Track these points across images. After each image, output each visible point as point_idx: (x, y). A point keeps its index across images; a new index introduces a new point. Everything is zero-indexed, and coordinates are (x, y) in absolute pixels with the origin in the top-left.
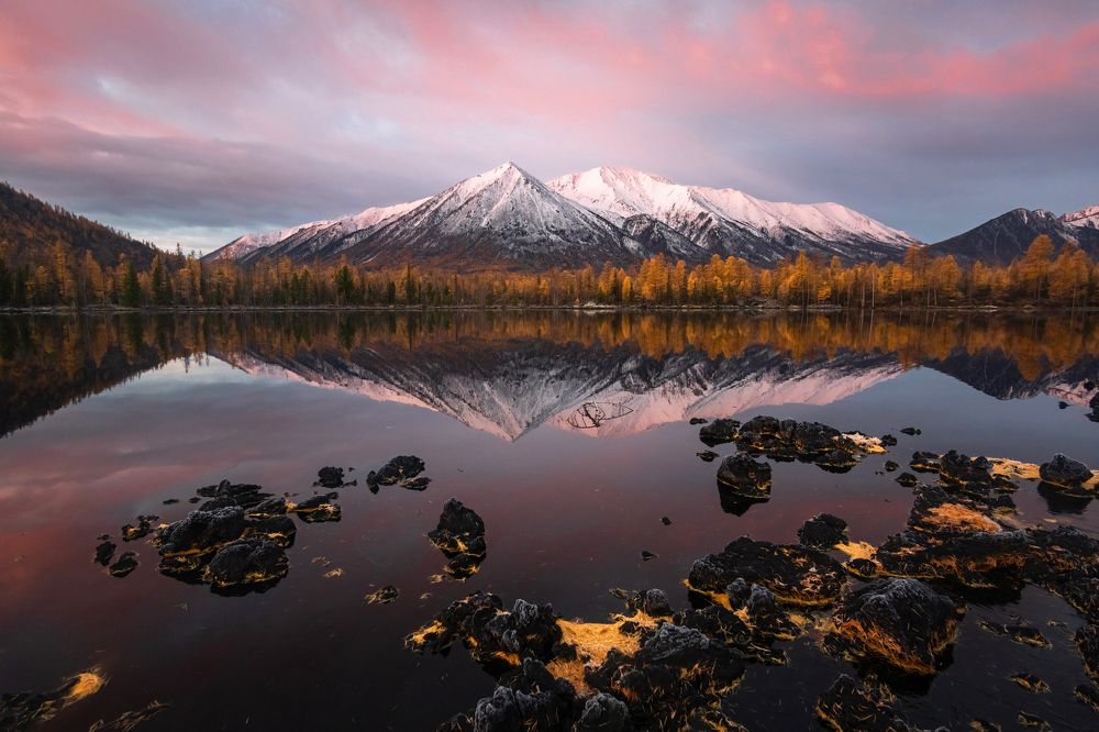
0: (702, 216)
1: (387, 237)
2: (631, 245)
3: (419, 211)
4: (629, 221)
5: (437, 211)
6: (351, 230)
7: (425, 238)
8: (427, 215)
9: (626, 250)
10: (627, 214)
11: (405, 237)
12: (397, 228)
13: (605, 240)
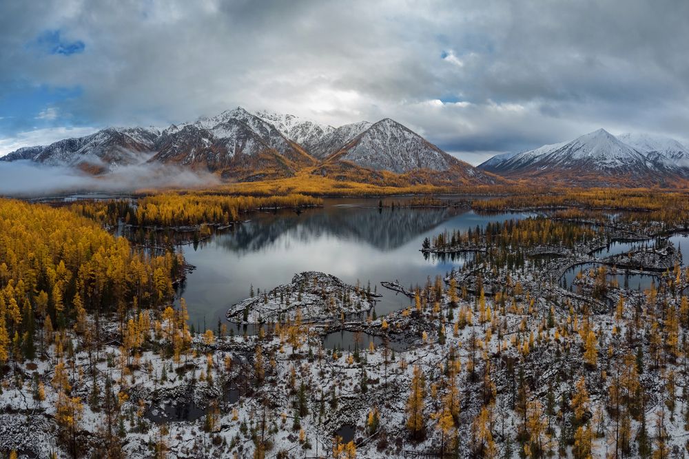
0: (680, 153)
1: (551, 159)
2: (649, 165)
3: (564, 149)
4: (650, 154)
5: (571, 148)
6: (537, 155)
7: (566, 160)
8: (567, 150)
9: (646, 167)
10: (649, 151)
11: (558, 159)
12: (555, 155)
13: (639, 163)
